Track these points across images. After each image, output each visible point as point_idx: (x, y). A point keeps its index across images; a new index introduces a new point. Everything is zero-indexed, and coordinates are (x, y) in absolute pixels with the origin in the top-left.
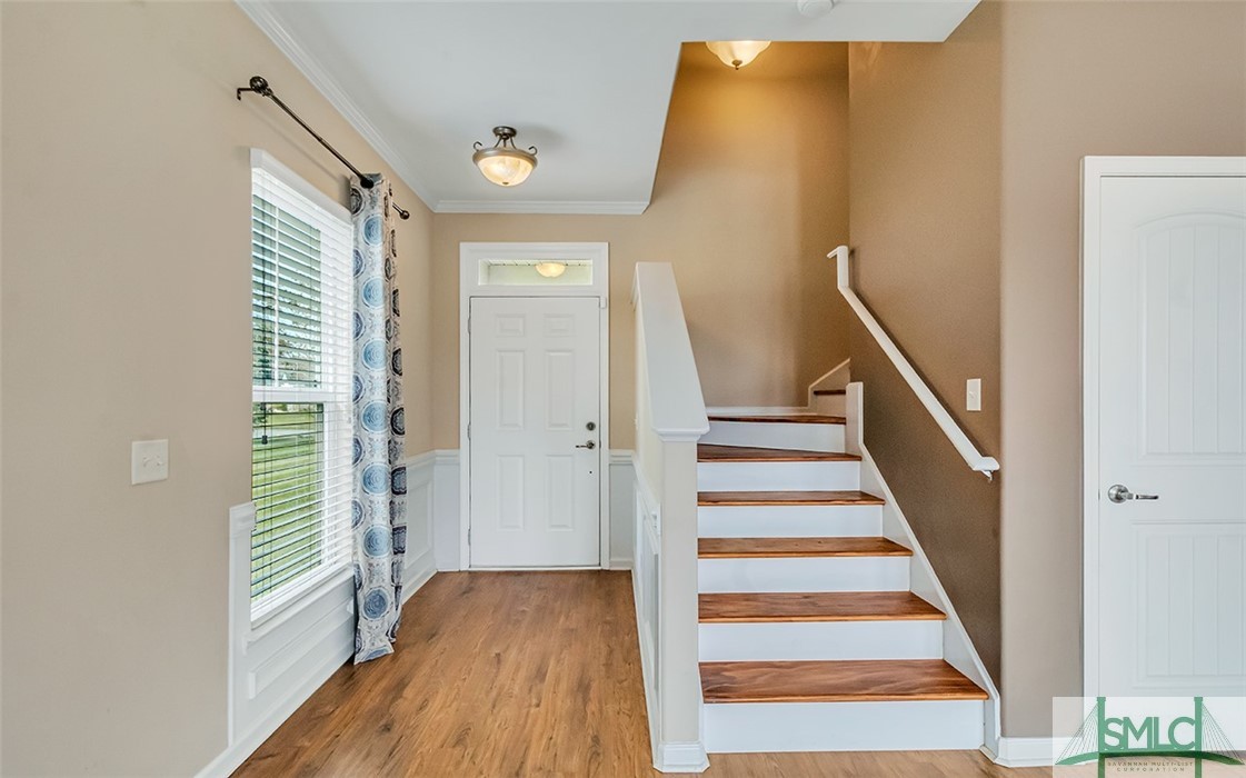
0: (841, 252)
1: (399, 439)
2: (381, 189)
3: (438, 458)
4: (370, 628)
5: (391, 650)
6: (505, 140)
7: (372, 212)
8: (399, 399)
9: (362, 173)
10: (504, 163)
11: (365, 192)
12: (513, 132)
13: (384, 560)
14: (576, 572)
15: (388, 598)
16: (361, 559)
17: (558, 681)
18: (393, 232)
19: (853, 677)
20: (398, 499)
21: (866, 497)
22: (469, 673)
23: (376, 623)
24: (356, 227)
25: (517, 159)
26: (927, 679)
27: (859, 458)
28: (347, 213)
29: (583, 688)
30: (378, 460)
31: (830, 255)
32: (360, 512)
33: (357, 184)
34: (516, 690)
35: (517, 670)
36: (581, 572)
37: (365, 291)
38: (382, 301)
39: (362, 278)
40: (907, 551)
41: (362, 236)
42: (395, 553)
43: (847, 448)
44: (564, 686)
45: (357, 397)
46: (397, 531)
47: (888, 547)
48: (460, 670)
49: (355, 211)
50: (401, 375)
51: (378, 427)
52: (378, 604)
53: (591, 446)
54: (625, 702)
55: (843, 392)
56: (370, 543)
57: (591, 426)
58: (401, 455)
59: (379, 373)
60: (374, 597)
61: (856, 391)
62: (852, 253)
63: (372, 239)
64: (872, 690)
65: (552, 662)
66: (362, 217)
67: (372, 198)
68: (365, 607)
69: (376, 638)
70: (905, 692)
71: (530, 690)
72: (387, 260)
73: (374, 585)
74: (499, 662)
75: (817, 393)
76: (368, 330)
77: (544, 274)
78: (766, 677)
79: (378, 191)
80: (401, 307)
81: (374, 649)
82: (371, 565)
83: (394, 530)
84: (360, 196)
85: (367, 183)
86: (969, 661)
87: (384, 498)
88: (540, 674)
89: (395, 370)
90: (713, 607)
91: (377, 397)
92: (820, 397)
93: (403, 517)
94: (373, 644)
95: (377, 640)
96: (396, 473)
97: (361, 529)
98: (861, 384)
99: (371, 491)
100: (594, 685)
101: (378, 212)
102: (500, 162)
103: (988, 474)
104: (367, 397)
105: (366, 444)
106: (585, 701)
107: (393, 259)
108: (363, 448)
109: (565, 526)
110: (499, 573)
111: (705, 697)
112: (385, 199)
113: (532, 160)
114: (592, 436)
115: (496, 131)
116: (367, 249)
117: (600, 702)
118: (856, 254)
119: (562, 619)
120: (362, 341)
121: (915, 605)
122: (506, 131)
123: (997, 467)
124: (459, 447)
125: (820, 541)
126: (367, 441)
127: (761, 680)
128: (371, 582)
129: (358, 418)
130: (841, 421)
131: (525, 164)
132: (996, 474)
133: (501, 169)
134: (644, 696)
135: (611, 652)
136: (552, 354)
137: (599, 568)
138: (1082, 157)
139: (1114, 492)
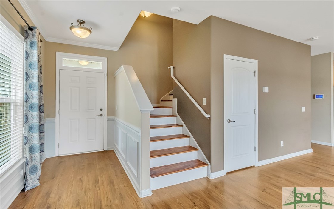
0: (172, 67)
1: (42, 114)
2: (36, 32)
3: (47, 121)
4: (31, 178)
5: (39, 184)
6: (81, 24)
7: (33, 39)
8: (42, 101)
9: (30, 25)
10: (82, 31)
11: (30, 32)
12: (84, 22)
13: (37, 155)
14: (97, 152)
15: (39, 167)
16: (27, 155)
17: (103, 182)
18: (40, 46)
19: (182, 166)
20: (42, 134)
21: (178, 125)
22: (72, 186)
23: (33, 176)
24: (26, 43)
25: (86, 31)
26: (196, 164)
27: (176, 116)
28: (23, 38)
29: (111, 183)
30: (35, 122)
31: (169, 68)
32: (27, 140)
33: (27, 29)
34: (91, 187)
35: (89, 182)
36: (98, 152)
37: (30, 65)
38: (37, 69)
39: (29, 61)
40: (189, 137)
41: (29, 47)
42: (40, 152)
43: (172, 114)
44: (105, 183)
45: (26, 101)
46: (42, 145)
47: (184, 136)
48: (69, 185)
49: (26, 38)
50: (43, 93)
51: (35, 111)
52: (34, 169)
53: (101, 115)
54: (125, 183)
55: (172, 101)
56: (31, 150)
57: (101, 110)
58: (42, 120)
59: (35, 93)
60: (33, 167)
61: (175, 100)
62: (174, 68)
63: (32, 48)
64: (187, 168)
65: (99, 178)
66: (29, 41)
67: (33, 34)
68: (29, 171)
69: (33, 181)
70: (193, 167)
71: (95, 187)
72: (39, 56)
73: (33, 163)
74: (81, 181)
75: (162, 101)
76: (31, 78)
77: (82, 64)
78: (163, 170)
79: (35, 32)
80: (42, 72)
81: (33, 185)
82: (31, 157)
83: (40, 144)
84: (28, 33)
85: (31, 29)
86: (204, 159)
87: (38, 134)
88: (97, 182)
89: (40, 92)
90: (153, 154)
91: (35, 100)
92: (163, 102)
93: (43, 140)
94: (33, 183)
95: (34, 182)
96: (41, 126)
97: (28, 145)
98: (176, 99)
99: (32, 132)
100: (115, 181)
101: (35, 39)
102: (81, 30)
103: (208, 118)
104: (30, 101)
105: (30, 116)
106: (114, 186)
107: (40, 56)
108: (29, 118)
109: (93, 139)
110: (70, 156)
111: (151, 177)
112: (38, 35)
113: (90, 31)
114: (102, 113)
115: (78, 21)
116: (31, 51)
117: (118, 185)
118: (175, 68)
119: (97, 166)
120: (28, 82)
121: (191, 148)
122: (82, 21)
123: (210, 116)
124: (55, 117)
125: (170, 136)
126: (30, 115)
127: (162, 170)
128: (32, 163)
129: (27, 108)
130: (171, 107)
131: (88, 33)
132: (210, 118)
133: (79, 33)
134: (130, 181)
135: (116, 172)
136: (89, 89)
137: (104, 150)
138: (223, 54)
139: (228, 121)
